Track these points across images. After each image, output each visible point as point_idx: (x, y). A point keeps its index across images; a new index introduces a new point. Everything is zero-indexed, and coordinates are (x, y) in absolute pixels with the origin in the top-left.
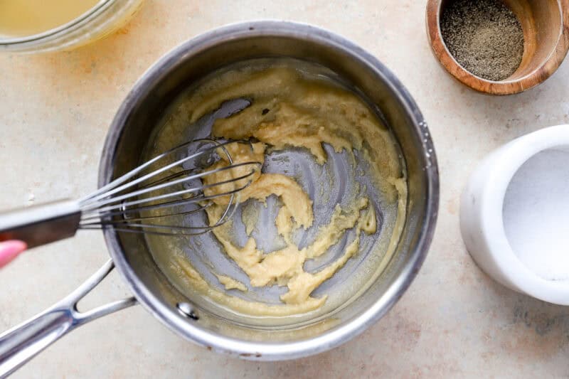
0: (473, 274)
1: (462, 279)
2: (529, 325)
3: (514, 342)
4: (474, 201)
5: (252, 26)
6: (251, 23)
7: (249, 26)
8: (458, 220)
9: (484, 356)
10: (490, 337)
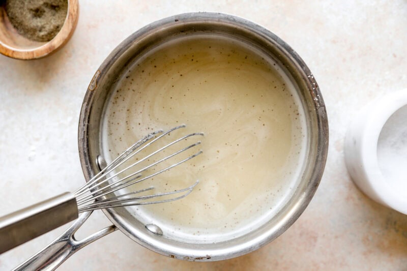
0: (355, 195)
1: (348, 199)
2: (397, 231)
3: (386, 243)
4: (355, 143)
5: (177, 18)
6: (176, 16)
7: (174, 19)
8: (343, 155)
9: (365, 254)
10: (368, 240)
